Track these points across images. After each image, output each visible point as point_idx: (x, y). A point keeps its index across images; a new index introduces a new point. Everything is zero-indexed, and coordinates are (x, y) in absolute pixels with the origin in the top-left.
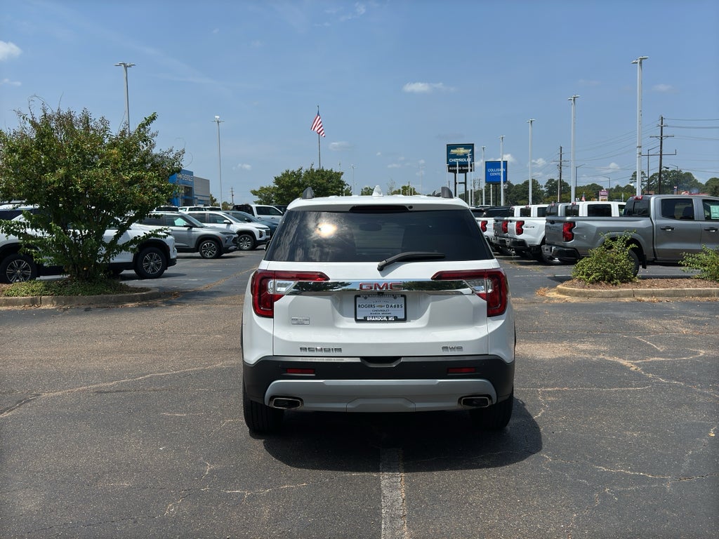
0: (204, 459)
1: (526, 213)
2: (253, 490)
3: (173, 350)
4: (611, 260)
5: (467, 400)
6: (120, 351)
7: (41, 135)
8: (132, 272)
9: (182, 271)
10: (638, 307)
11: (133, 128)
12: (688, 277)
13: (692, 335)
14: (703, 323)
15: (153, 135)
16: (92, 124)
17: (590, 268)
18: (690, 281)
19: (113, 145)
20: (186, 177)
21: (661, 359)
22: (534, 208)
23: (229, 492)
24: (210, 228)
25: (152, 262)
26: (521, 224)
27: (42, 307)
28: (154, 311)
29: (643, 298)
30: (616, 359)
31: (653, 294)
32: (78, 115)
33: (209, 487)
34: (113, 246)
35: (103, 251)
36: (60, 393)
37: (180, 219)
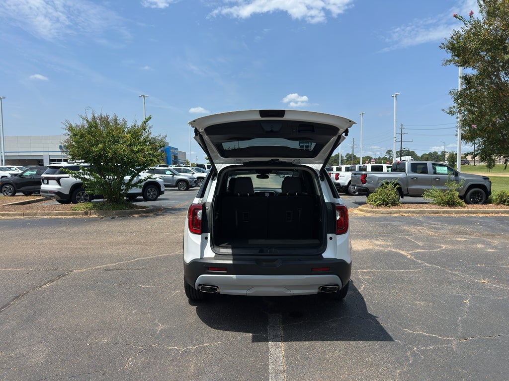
0: (158, 321)
1: (339, 169)
2: (186, 347)
3: (154, 242)
4: (387, 194)
5: (323, 288)
6: (125, 243)
7: (91, 127)
8: (142, 197)
9: (168, 197)
10: (401, 218)
11: (139, 124)
12: (426, 203)
13: (435, 236)
14: (439, 229)
15: (150, 128)
16: (118, 122)
17: (376, 198)
18: (427, 205)
19: (129, 132)
20: (174, 151)
21: (423, 251)
22: (343, 167)
23: (170, 348)
24: (184, 175)
25: (152, 192)
26: (337, 175)
27: (91, 217)
28: (149, 219)
29: (404, 214)
30: (398, 251)
31: (409, 212)
32: (111, 117)
33: (158, 344)
34: (129, 185)
35: (124, 187)
36: (84, 270)
37: (168, 171)
